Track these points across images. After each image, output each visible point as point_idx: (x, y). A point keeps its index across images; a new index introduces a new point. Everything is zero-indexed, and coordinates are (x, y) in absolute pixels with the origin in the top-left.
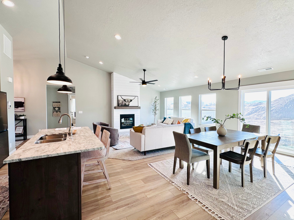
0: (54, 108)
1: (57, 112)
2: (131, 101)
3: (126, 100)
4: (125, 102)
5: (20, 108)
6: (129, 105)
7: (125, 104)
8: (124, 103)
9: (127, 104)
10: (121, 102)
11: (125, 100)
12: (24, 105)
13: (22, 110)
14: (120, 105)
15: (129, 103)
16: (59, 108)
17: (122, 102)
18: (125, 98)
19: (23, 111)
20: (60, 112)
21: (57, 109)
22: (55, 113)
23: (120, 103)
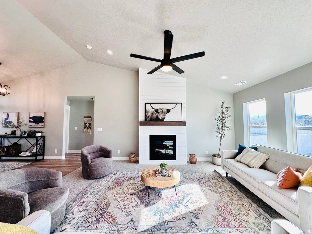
0: (85, 124)
1: (88, 128)
2: (168, 111)
3: (159, 111)
4: (157, 114)
5: (40, 124)
6: (164, 118)
7: (157, 117)
8: (155, 116)
9: (161, 117)
10: (150, 114)
11: (157, 111)
12: (44, 120)
13: (42, 125)
14: (148, 119)
15: (165, 114)
16: (90, 124)
17: (152, 114)
18: (156, 107)
19: (43, 127)
20: (91, 128)
21: (88, 125)
22: (86, 130)
23: (149, 116)
